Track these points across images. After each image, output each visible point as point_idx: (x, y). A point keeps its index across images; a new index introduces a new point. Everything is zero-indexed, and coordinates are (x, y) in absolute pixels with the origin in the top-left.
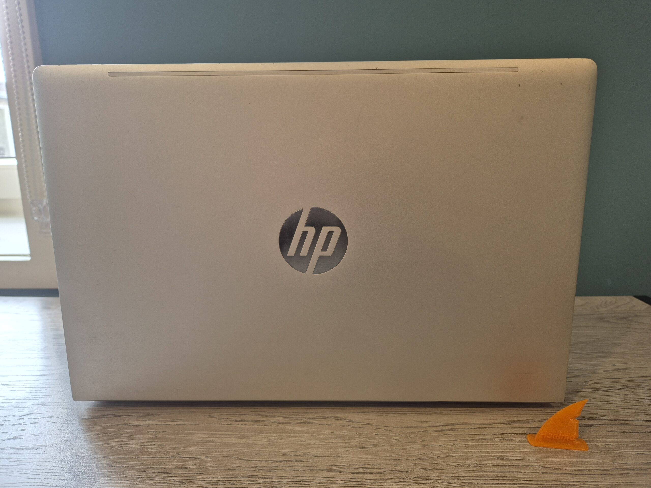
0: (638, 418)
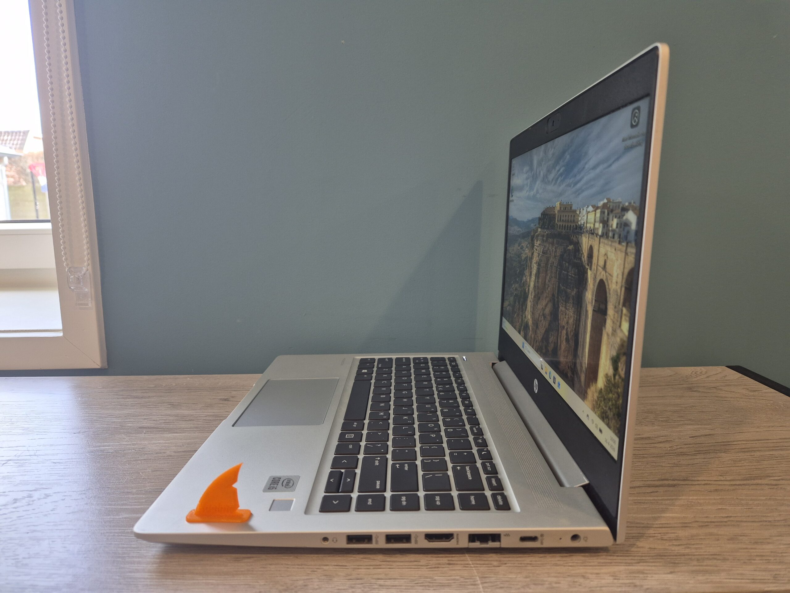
0: (722, 478)
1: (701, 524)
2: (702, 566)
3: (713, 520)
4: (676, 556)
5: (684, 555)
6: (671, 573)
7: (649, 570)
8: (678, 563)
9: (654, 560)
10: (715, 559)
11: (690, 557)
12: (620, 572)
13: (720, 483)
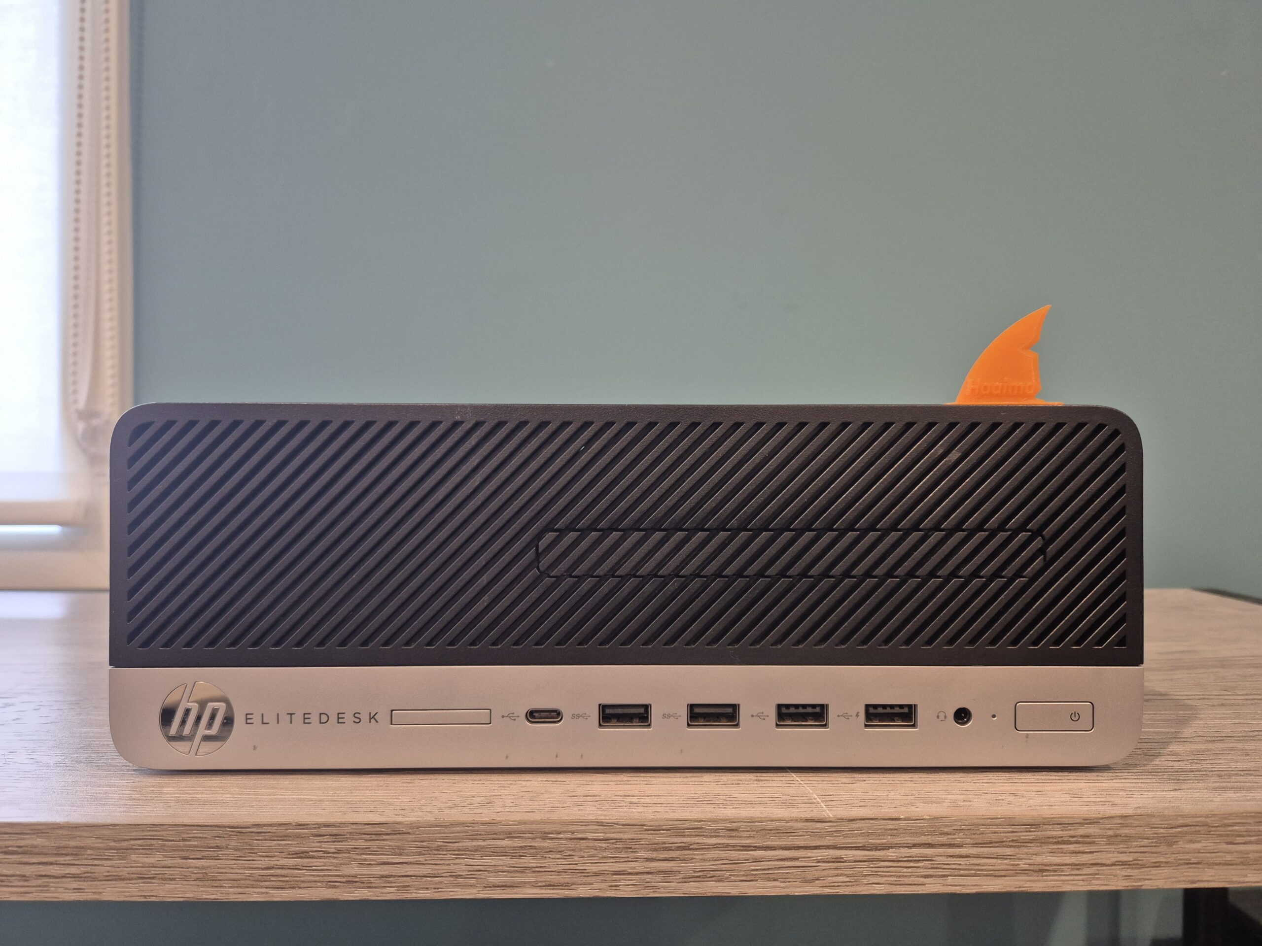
1: (1209, 739)
2: (1230, 782)
3: (1230, 735)
4: (1177, 772)
5: (1193, 771)
6: (1176, 790)
7: (1134, 787)
8: (1183, 780)
9: (1139, 777)
10: (1250, 775)
11: (1204, 773)
12: (1081, 789)
13: (1226, 697)
